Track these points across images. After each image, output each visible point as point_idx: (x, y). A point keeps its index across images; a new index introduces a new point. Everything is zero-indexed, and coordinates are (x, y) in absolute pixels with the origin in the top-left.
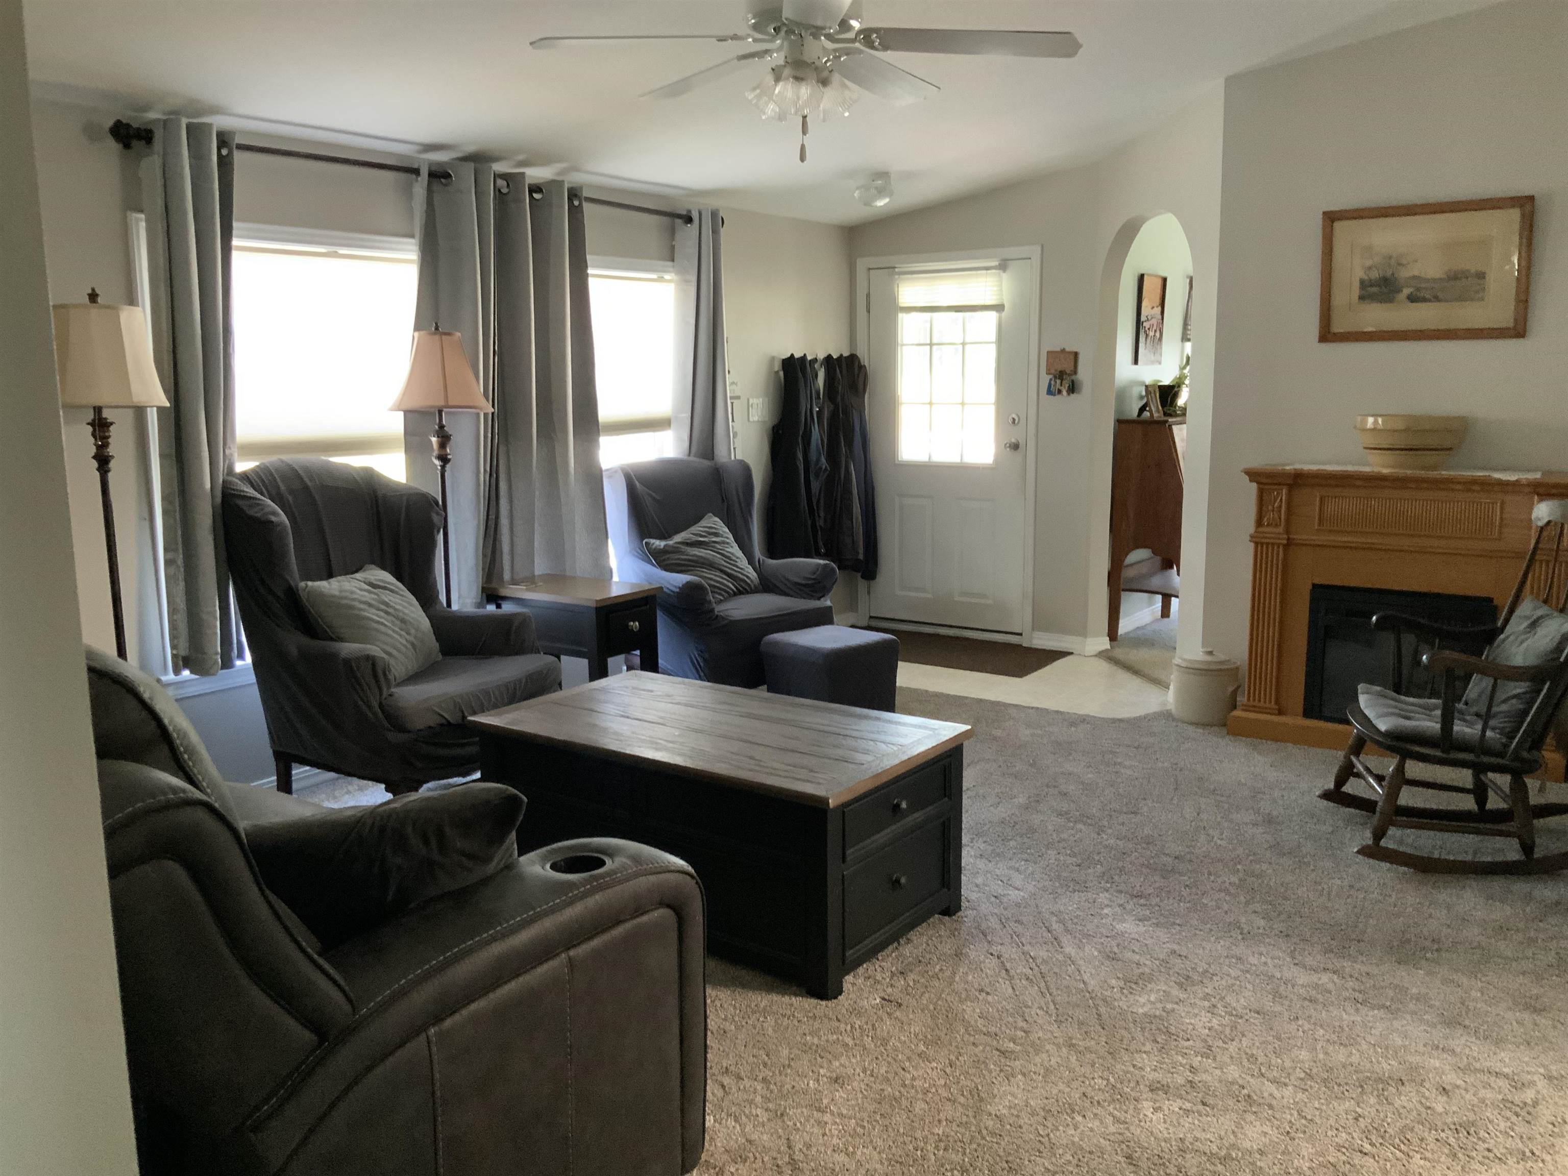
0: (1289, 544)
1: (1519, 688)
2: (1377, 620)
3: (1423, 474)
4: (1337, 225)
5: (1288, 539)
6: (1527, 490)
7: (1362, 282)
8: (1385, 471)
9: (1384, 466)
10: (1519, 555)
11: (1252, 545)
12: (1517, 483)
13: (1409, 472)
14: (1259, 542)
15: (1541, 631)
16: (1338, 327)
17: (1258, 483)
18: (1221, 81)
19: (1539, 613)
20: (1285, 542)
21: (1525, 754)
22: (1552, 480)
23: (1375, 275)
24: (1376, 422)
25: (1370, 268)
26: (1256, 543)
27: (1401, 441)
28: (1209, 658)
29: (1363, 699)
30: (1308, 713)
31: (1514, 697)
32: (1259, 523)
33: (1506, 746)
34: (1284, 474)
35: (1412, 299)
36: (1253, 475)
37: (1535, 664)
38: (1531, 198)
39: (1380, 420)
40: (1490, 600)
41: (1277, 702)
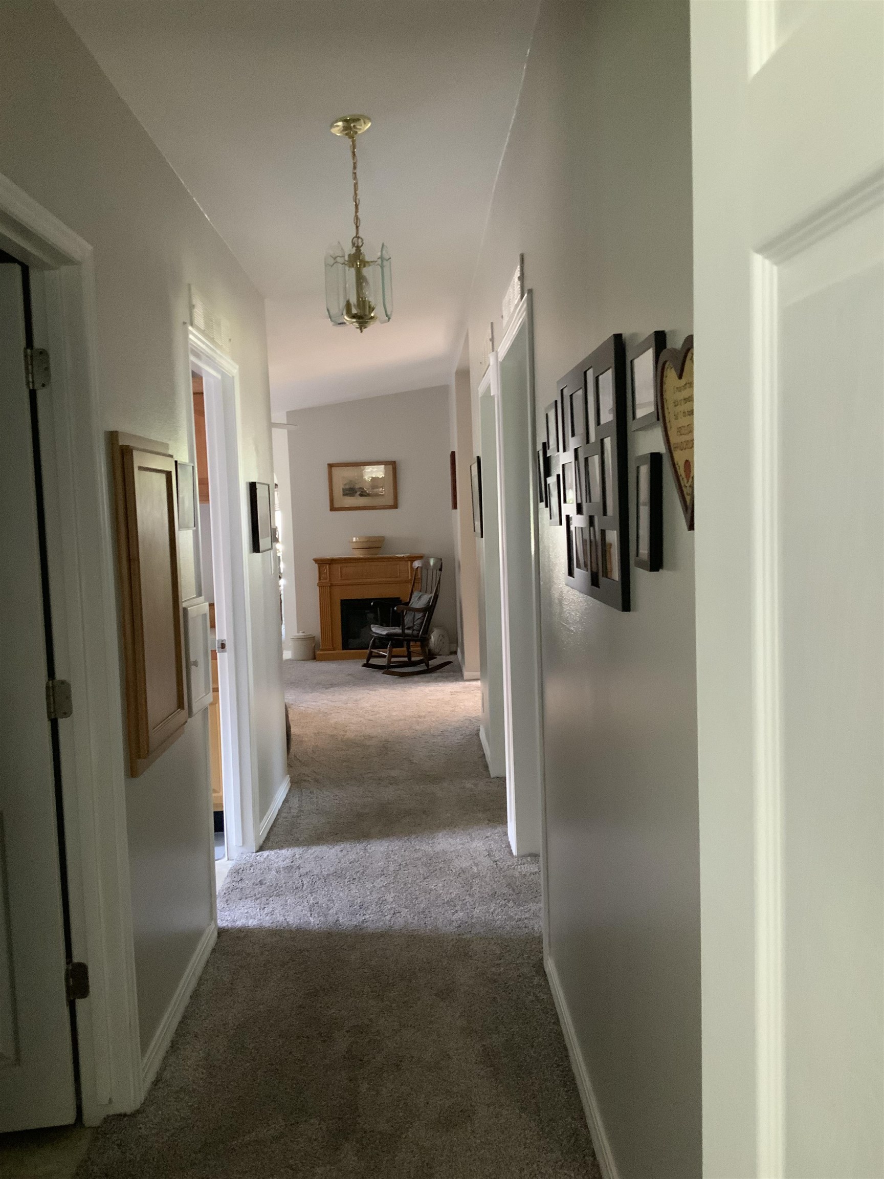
0: (332, 585)
1: (420, 615)
2: (373, 604)
3: (373, 556)
4: (333, 468)
5: (331, 584)
6: (407, 559)
7: (343, 489)
8: (361, 556)
9: (360, 555)
10: (407, 582)
11: (318, 587)
12: (403, 557)
13: (369, 556)
14: (321, 586)
15: (422, 599)
16: (336, 505)
17: (318, 564)
18: (285, 413)
19: (420, 595)
20: (329, 585)
21: (423, 636)
22: (412, 556)
23: (347, 487)
24: (356, 539)
25: (345, 484)
26: (320, 586)
27: (365, 545)
28: (303, 634)
29: (373, 629)
30: (344, 648)
31: (419, 619)
32: (320, 579)
33: (419, 634)
34: (328, 560)
35: (361, 495)
36: (316, 561)
37: (423, 607)
38: (394, 462)
39: (358, 539)
40: (399, 598)
41: (332, 646)
